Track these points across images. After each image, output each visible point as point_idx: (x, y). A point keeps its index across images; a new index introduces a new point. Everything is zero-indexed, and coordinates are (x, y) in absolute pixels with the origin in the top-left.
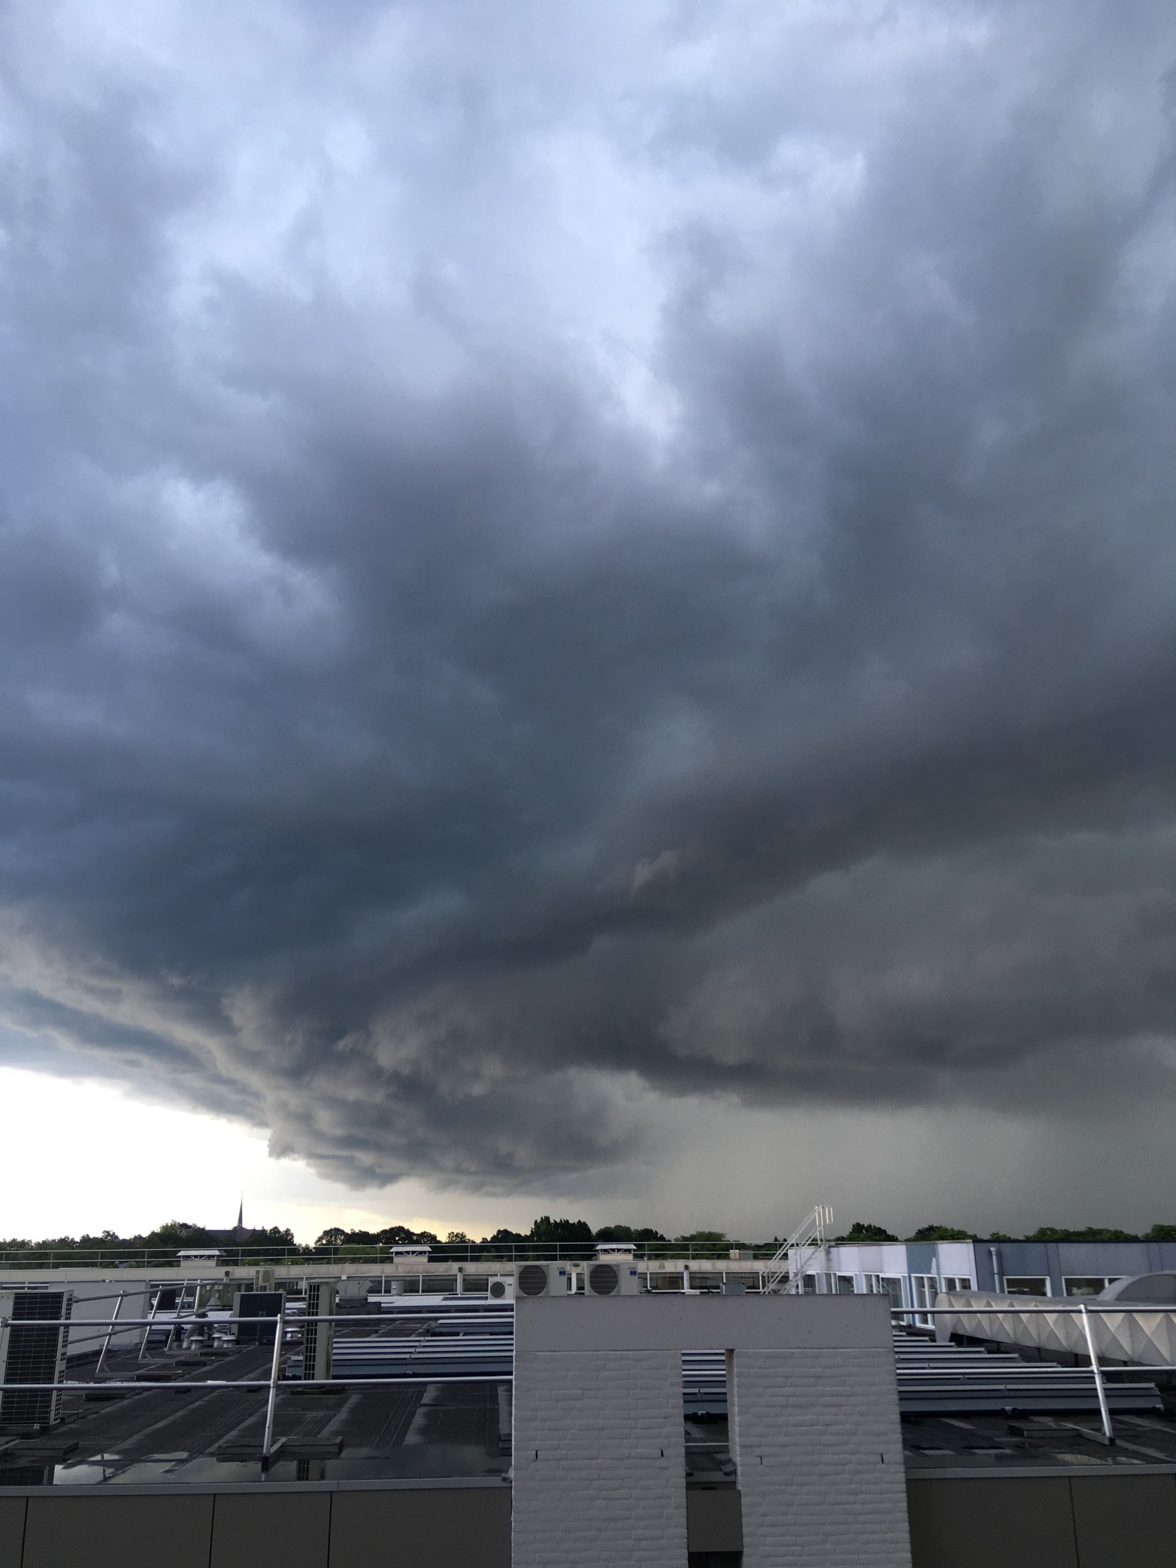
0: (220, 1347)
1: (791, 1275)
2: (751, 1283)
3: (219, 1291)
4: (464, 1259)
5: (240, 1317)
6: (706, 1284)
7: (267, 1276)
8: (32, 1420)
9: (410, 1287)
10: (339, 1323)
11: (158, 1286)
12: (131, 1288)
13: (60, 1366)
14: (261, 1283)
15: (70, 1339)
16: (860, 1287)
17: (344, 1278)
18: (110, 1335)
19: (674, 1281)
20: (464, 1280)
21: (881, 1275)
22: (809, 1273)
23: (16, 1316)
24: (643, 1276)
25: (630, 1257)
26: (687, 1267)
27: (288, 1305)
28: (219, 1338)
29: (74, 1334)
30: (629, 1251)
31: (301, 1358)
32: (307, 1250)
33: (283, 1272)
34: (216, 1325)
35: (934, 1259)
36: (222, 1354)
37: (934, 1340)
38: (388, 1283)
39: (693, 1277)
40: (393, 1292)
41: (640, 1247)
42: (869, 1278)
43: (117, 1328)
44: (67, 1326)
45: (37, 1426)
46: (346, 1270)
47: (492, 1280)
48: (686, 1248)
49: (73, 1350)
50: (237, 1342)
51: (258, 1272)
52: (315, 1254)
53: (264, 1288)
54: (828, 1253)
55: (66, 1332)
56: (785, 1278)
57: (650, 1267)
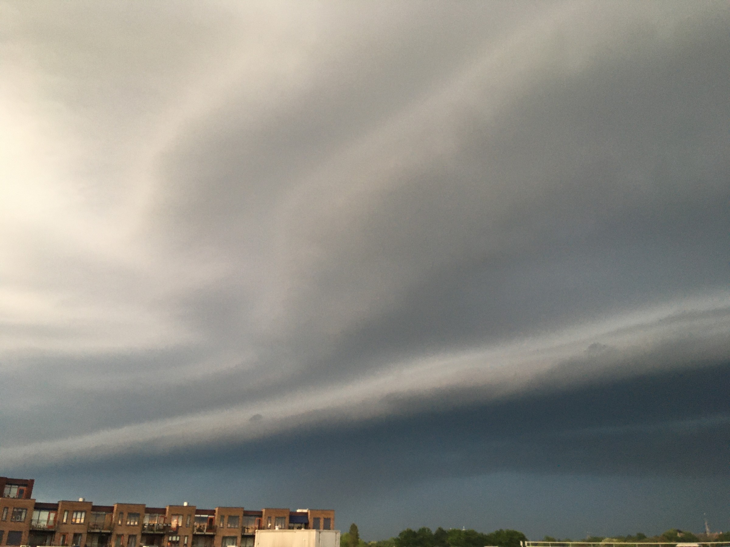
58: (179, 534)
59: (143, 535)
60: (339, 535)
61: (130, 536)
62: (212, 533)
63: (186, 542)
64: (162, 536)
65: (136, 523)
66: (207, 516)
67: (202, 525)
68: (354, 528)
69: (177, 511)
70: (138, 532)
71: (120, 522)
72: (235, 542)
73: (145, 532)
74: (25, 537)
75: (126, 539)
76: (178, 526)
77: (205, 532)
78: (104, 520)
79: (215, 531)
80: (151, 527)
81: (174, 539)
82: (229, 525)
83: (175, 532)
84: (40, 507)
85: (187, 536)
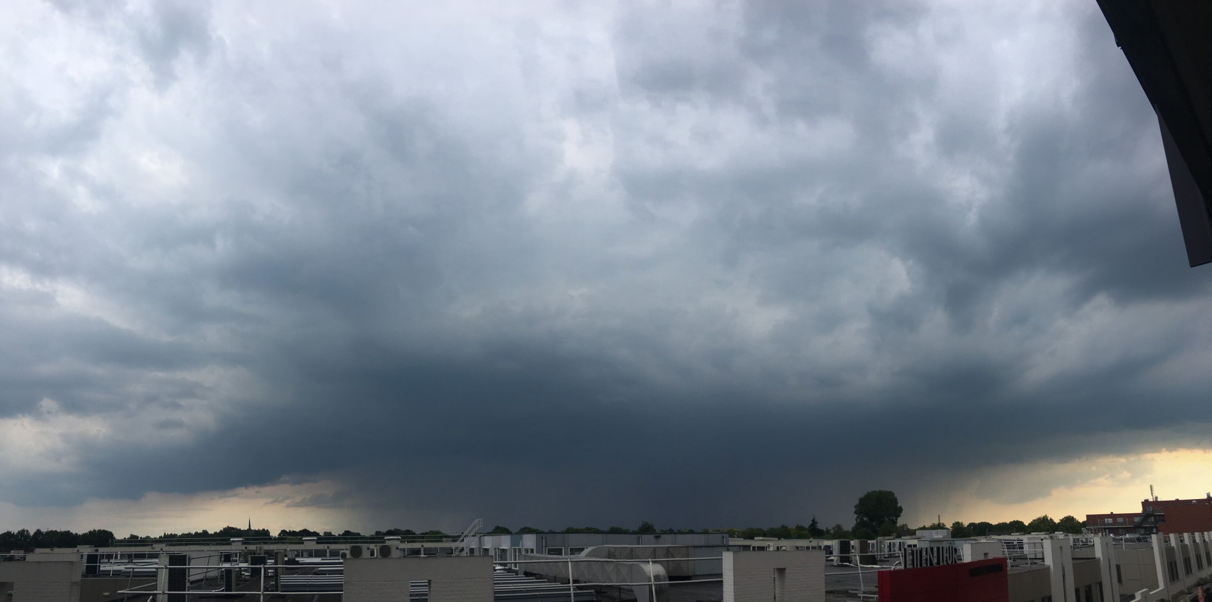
0: (245, 578)
1: (465, 548)
2: (449, 552)
3: (244, 555)
4: (330, 543)
5: (251, 565)
6: (430, 553)
7: (260, 549)
9: (310, 554)
10: (287, 568)
11: (222, 553)
12: (212, 554)
13: (188, 585)
14: (258, 552)
15: (191, 574)
16: (492, 553)
17: (288, 550)
18: (206, 572)
19: (416, 552)
20: (330, 552)
21: (500, 548)
22: (472, 547)
23: (171, 564)
24: (403, 550)
25: (399, 542)
26: (422, 546)
27: (268, 561)
28: (244, 574)
29: (192, 572)
30: (398, 539)
31: (274, 583)
32: (275, 539)
33: (266, 547)
34: (242, 569)
35: (521, 542)
36: (246, 581)
37: (518, 574)
38: (302, 552)
39: (425, 550)
40: (305, 556)
41: (403, 538)
42: (495, 549)
43: (209, 570)
44: (189, 568)
46: (289, 547)
47: (341, 552)
48: (423, 538)
49: (192, 578)
50: (251, 576)
51: (257, 547)
52: (278, 540)
53: (260, 554)
54: (480, 539)
55: (189, 571)
56: (462, 550)
57: (407, 546)
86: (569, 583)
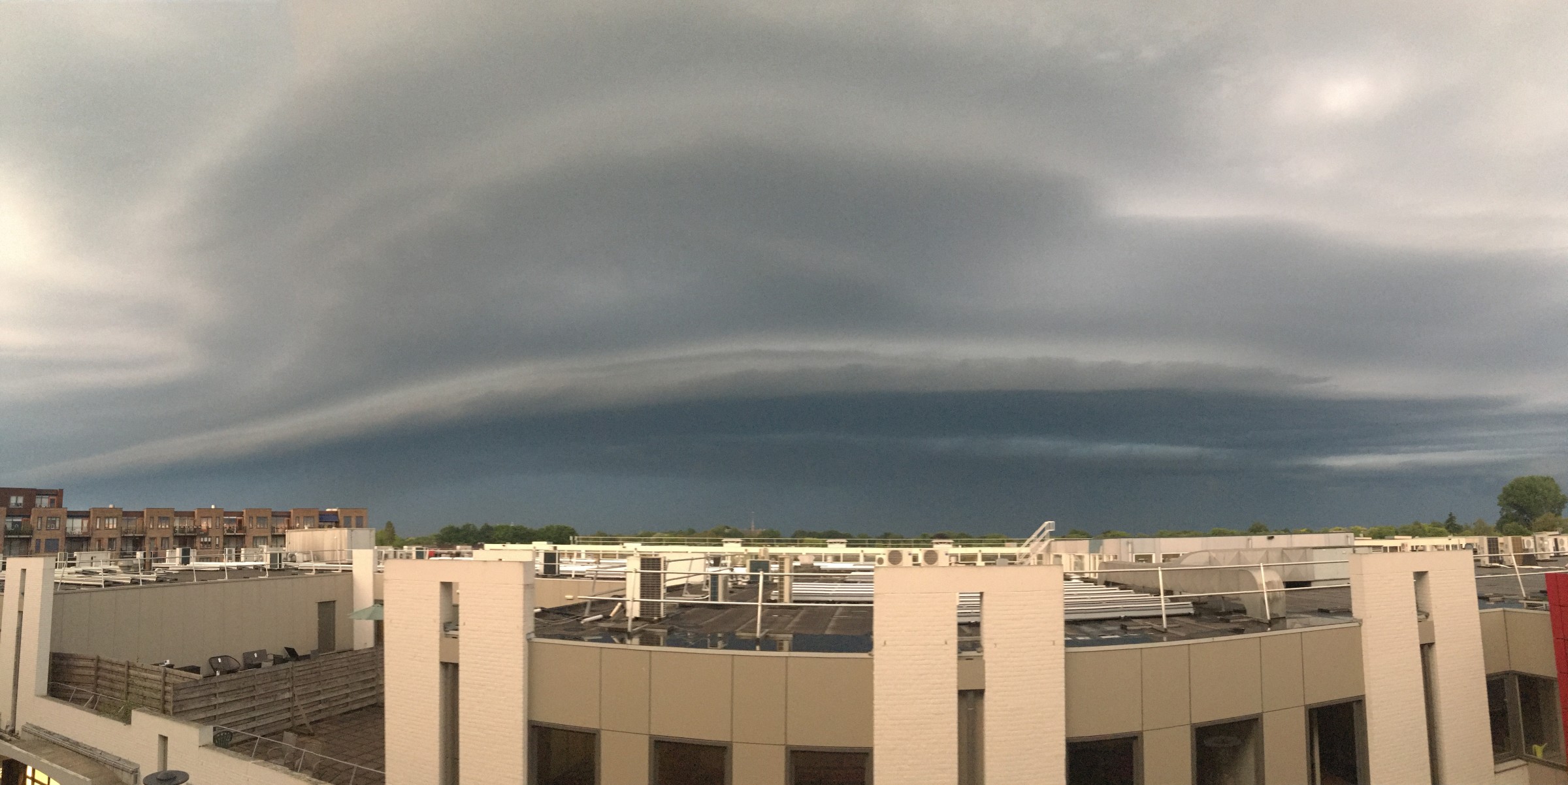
0: (740, 586)
2: (1010, 559)
3: (742, 558)
4: (864, 546)
6: (989, 559)
7: (765, 551)
8: (653, 615)
9: (837, 558)
13: (663, 591)
14: (763, 553)
15: (666, 579)
16: (1066, 559)
17: (803, 553)
20: (865, 556)
21: (1076, 554)
22: (1039, 553)
23: (643, 567)
24: (956, 556)
25: (948, 546)
26: (980, 551)
27: (773, 566)
28: (740, 582)
29: (668, 576)
30: (949, 543)
33: (772, 549)
34: (739, 575)
35: (1099, 547)
36: (742, 588)
37: (1096, 585)
38: (826, 557)
40: (829, 561)
42: (1069, 555)
43: (692, 574)
44: (665, 573)
45: (656, 618)
46: (804, 550)
47: (877, 557)
48: (981, 542)
49: (668, 584)
50: (747, 584)
51: (760, 550)
53: (763, 558)
54: (1050, 544)
55: (665, 576)
56: (1027, 556)
57: (961, 550)
58: (210, 534)
59: (175, 537)
60: (373, 532)
61: (162, 539)
62: (242, 534)
63: (217, 543)
64: (195, 537)
65: (167, 526)
66: (235, 517)
67: (231, 526)
68: (389, 525)
69: (206, 514)
70: (169, 534)
71: (151, 526)
72: (266, 543)
73: (178, 534)
74: (61, 544)
75: (159, 542)
76: (208, 528)
77: (235, 533)
78: (134, 525)
79: (245, 532)
80: (182, 530)
81: (206, 540)
82: (258, 526)
83: (206, 534)
84: (72, 515)
85: (218, 537)
86: (1159, 595)
